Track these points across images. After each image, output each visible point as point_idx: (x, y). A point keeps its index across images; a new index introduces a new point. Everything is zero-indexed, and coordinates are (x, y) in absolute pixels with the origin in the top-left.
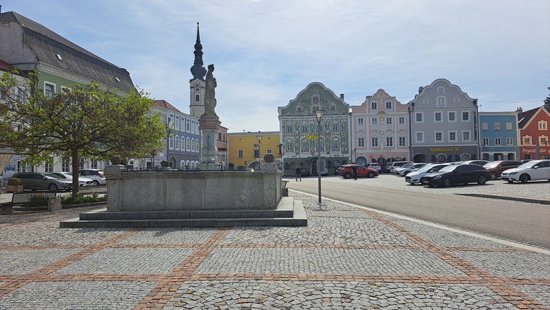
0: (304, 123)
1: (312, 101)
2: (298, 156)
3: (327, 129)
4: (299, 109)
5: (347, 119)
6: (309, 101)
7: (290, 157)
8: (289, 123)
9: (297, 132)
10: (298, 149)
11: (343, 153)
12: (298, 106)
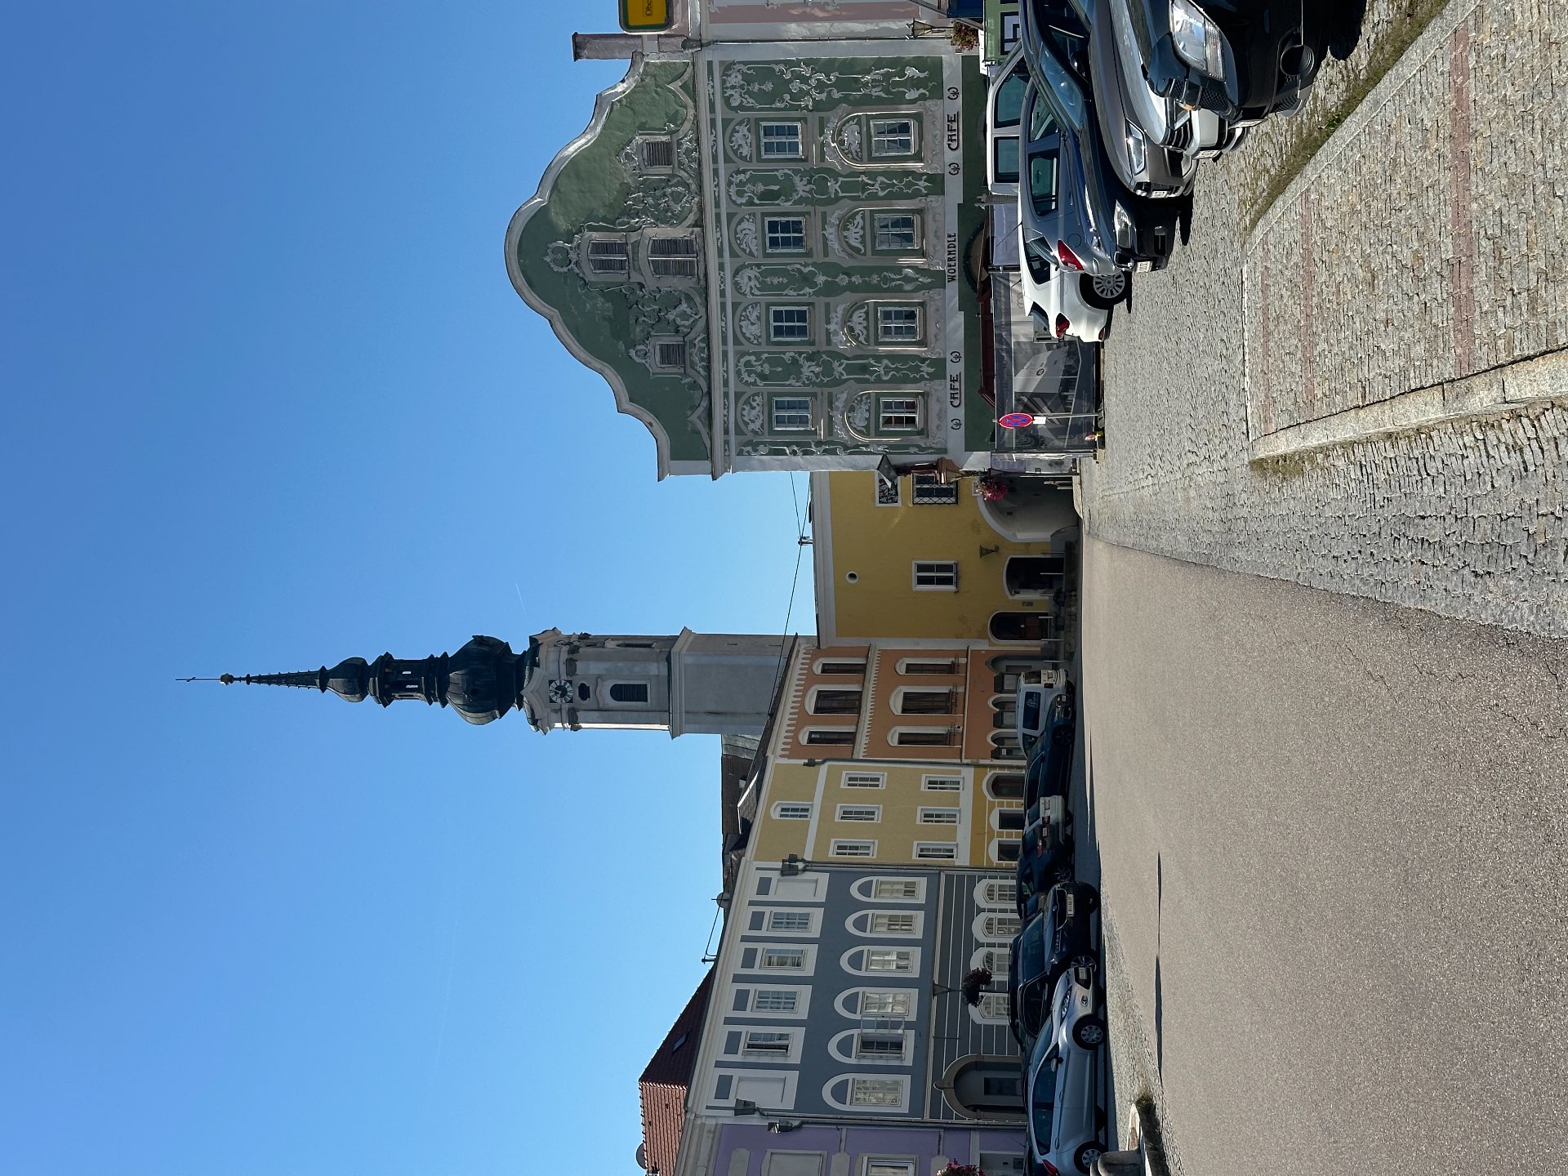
0: (752, 330)
1: (619, 277)
2: (956, 368)
3: (787, 190)
4: (671, 354)
5: (728, 67)
6: (624, 302)
7: (960, 414)
8: (755, 417)
9: (809, 369)
10: (907, 369)
11: (937, 92)
12: (654, 363)
